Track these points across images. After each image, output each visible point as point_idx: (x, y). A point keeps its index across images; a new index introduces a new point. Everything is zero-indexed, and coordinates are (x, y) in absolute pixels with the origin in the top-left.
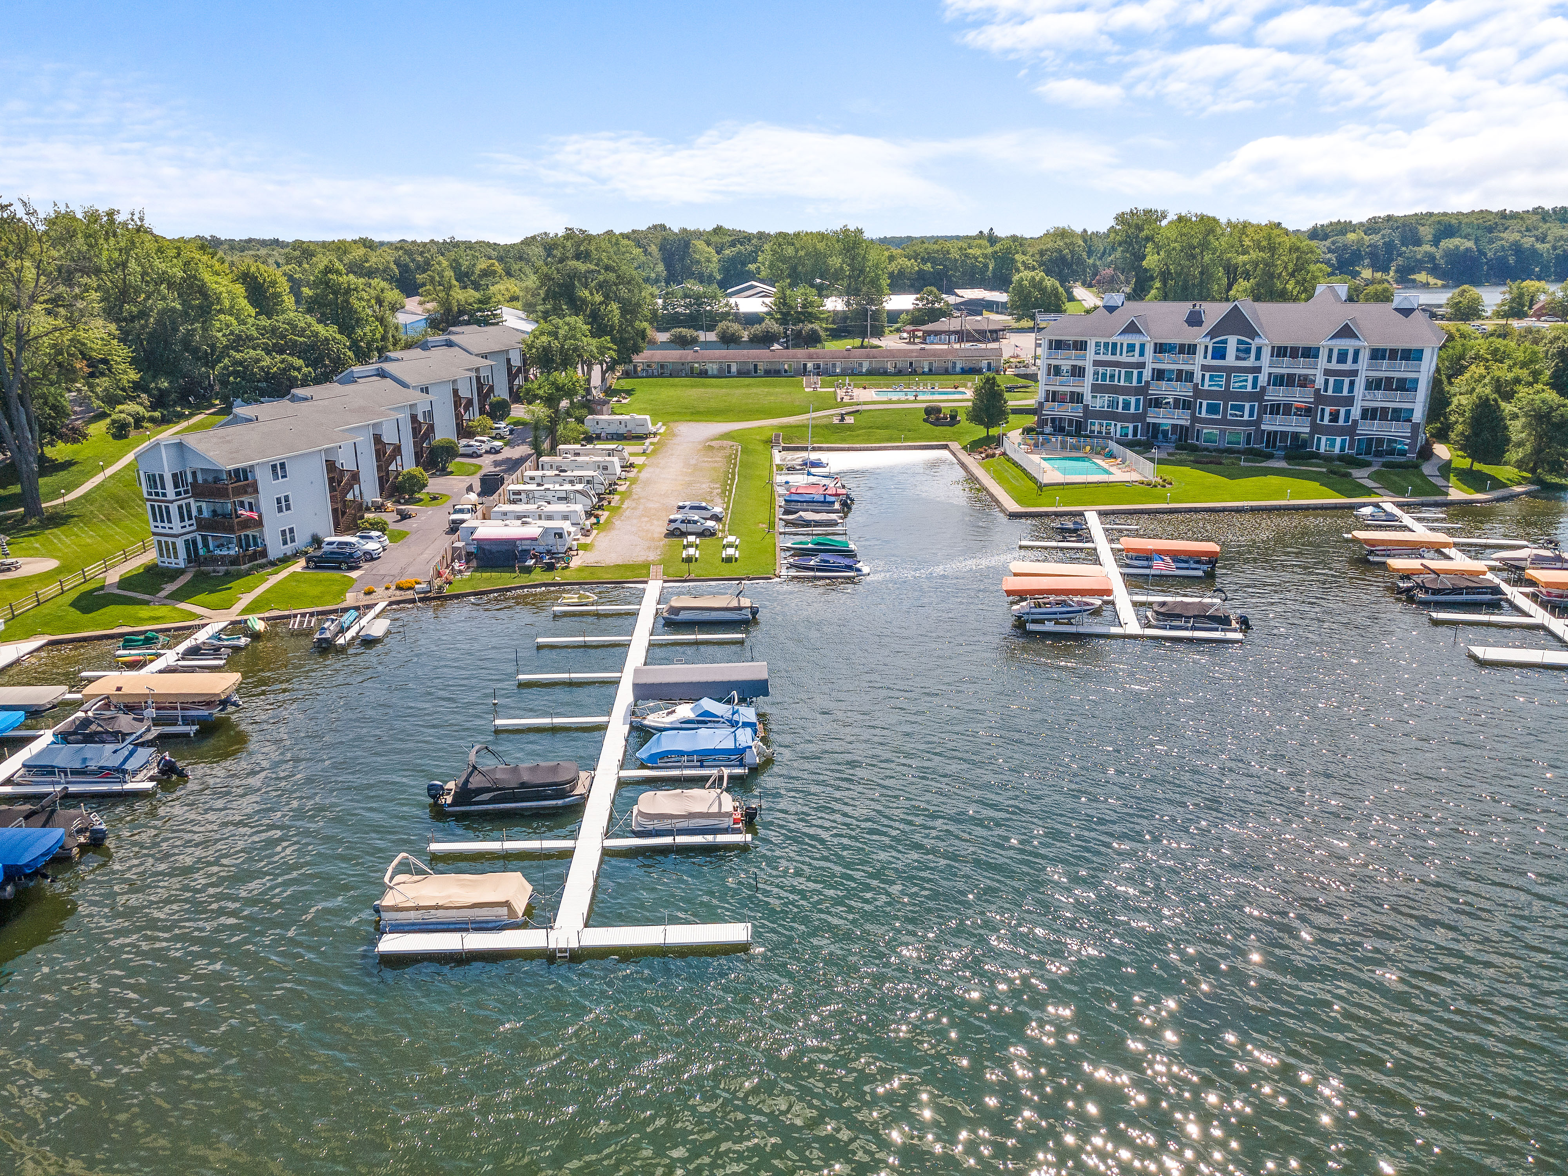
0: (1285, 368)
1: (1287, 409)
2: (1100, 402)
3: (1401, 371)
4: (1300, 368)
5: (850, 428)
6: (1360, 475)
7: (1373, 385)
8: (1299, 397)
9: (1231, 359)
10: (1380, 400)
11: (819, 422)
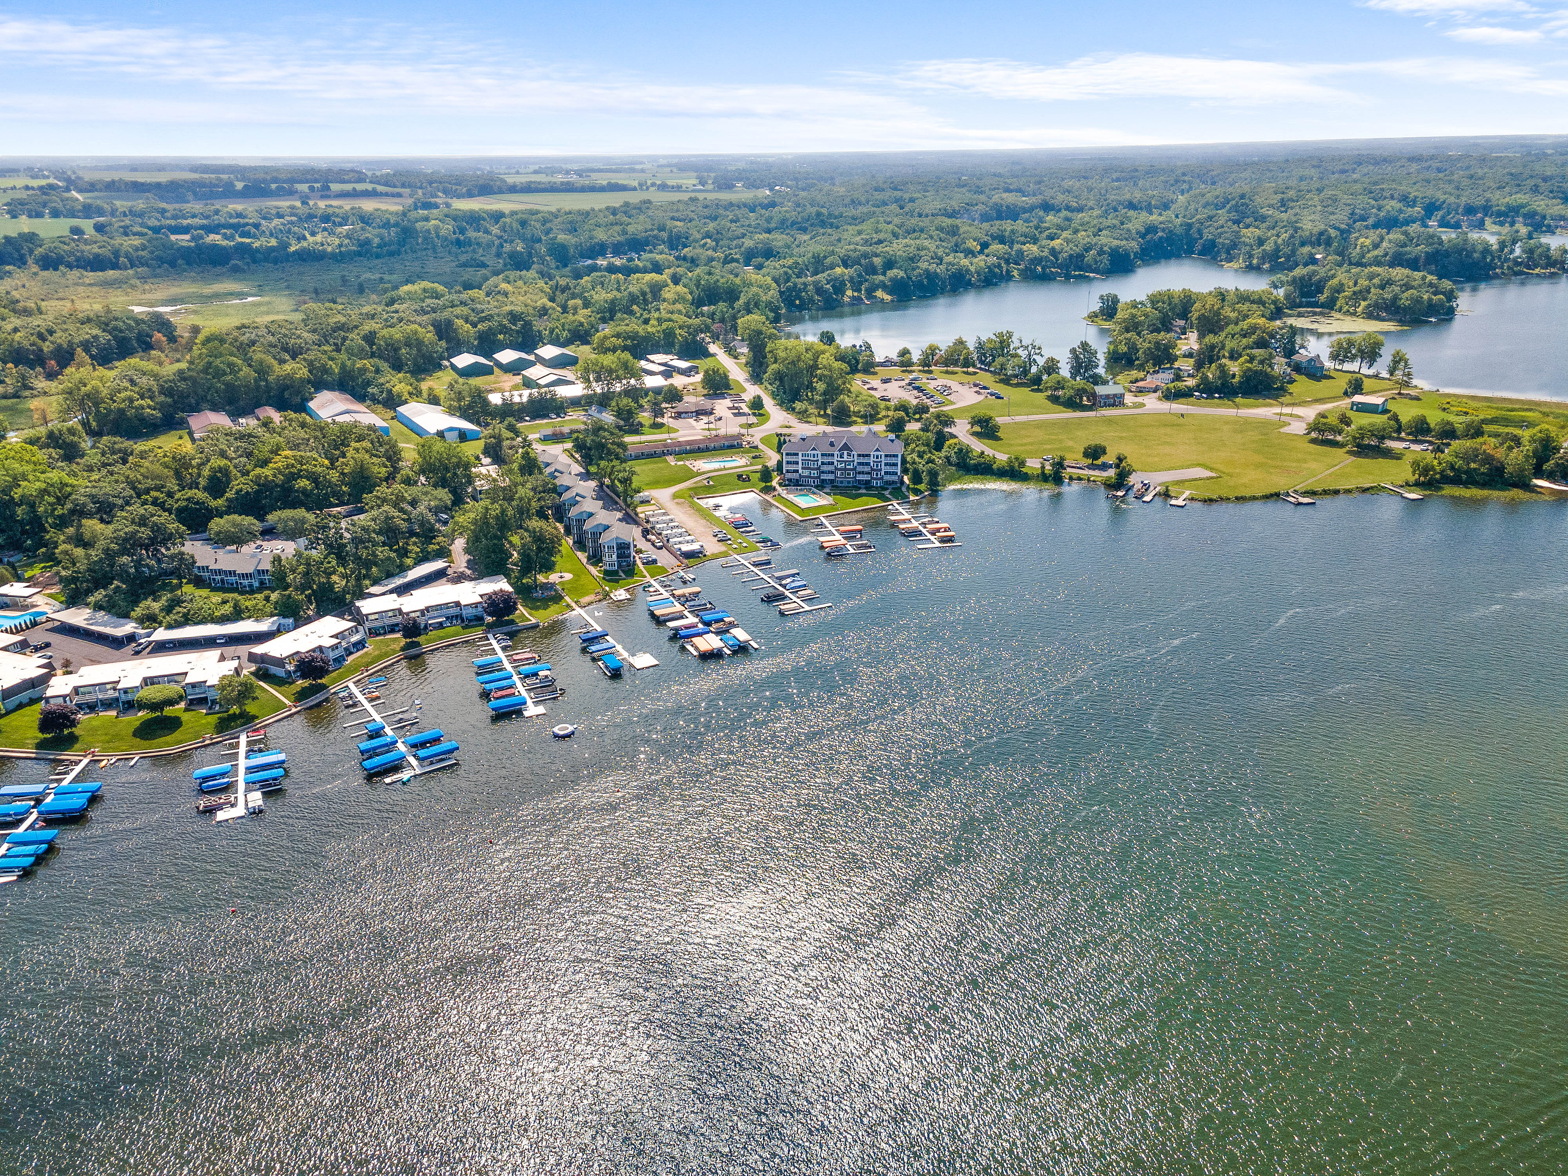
0: (862, 460)
1: (863, 473)
2: (806, 473)
3: (893, 460)
4: (866, 460)
5: (713, 486)
6: (886, 493)
7: (886, 464)
8: (866, 469)
9: (845, 458)
10: (889, 469)
11: (700, 484)
